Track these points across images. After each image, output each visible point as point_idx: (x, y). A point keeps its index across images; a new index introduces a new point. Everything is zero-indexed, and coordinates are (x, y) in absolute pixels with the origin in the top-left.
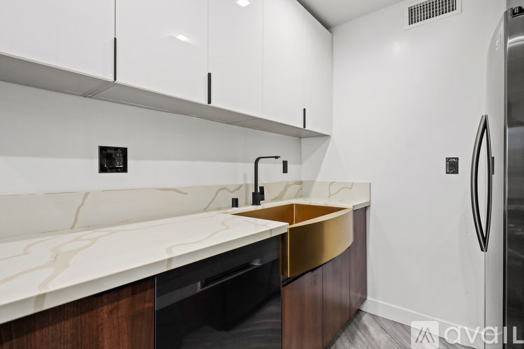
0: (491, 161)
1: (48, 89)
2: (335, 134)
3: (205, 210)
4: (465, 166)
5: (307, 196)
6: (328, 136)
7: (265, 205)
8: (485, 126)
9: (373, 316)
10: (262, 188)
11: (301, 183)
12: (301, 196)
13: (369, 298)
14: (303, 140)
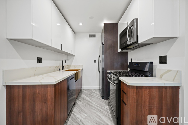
0: (100, 61)
1: (26, 44)
2: (76, 55)
3: (54, 71)
4: (97, 62)
5: (69, 68)
6: (74, 55)
7: (64, 70)
8: (100, 56)
9: (84, 89)
10: (63, 67)
11: (68, 65)
12: (68, 68)
13: (83, 86)
14: (68, 56)
